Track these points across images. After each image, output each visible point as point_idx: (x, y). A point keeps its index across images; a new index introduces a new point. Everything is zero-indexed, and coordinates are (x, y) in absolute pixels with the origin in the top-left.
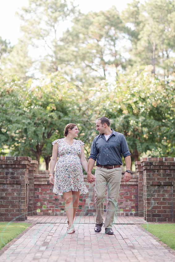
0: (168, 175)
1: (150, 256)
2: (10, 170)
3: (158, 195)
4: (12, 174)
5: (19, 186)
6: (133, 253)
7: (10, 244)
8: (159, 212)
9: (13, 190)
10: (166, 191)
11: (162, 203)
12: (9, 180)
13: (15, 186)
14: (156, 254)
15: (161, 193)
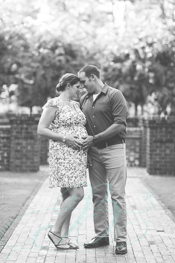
0: (170, 132)
1: (149, 217)
2: (25, 126)
3: (160, 151)
4: (27, 129)
5: (32, 141)
6: (134, 214)
7: (29, 202)
8: (160, 166)
9: (28, 144)
10: (168, 147)
11: (163, 158)
12: (23, 134)
13: (29, 141)
14: (154, 216)
15: (163, 148)
